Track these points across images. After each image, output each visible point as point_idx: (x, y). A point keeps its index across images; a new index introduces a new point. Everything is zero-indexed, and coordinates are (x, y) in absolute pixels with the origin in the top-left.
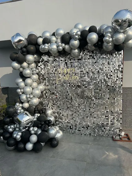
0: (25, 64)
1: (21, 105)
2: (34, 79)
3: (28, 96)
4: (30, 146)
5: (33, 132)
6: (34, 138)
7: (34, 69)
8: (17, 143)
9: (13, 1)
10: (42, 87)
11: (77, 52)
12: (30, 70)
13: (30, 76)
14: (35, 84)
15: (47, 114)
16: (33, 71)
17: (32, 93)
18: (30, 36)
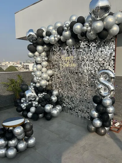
0: (37, 53)
1: (34, 85)
2: (44, 65)
3: (37, 78)
4: (30, 115)
5: (34, 105)
6: (33, 109)
7: (44, 57)
8: (22, 110)
9: (34, 4)
10: (50, 72)
11: (71, 42)
12: (40, 58)
13: (40, 62)
14: (44, 69)
15: (53, 94)
16: (42, 59)
17: (41, 76)
18: (38, 30)
